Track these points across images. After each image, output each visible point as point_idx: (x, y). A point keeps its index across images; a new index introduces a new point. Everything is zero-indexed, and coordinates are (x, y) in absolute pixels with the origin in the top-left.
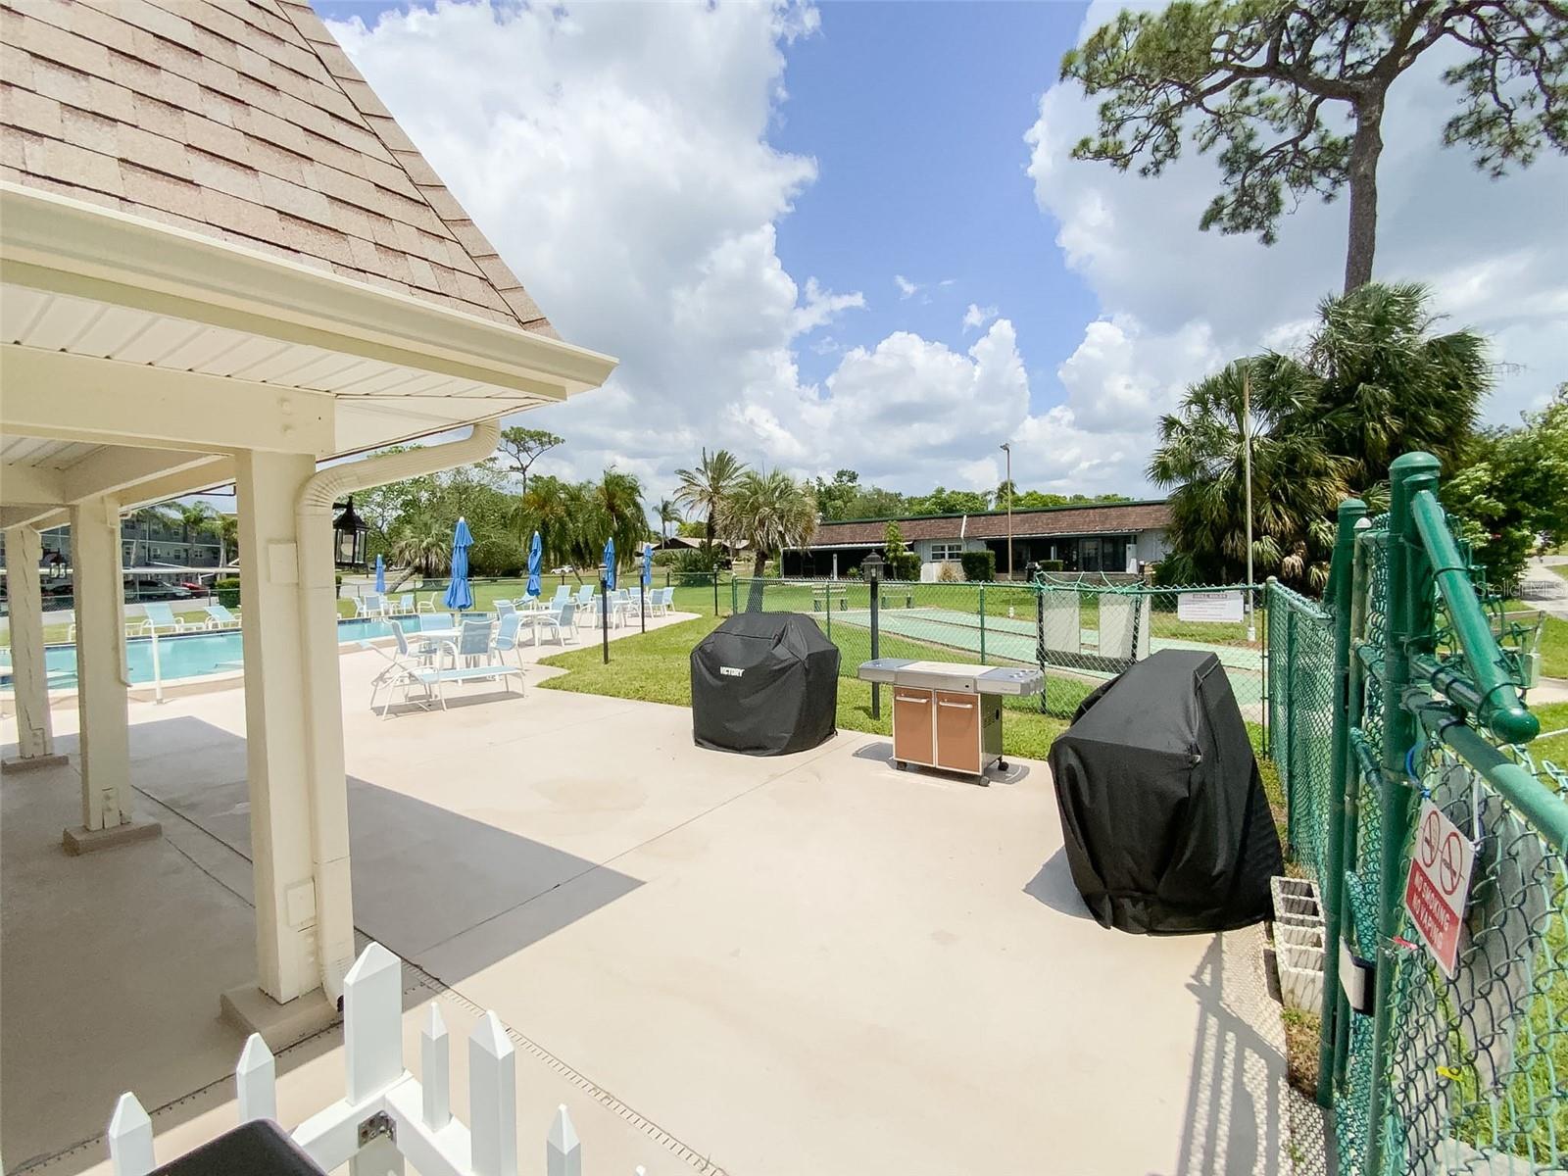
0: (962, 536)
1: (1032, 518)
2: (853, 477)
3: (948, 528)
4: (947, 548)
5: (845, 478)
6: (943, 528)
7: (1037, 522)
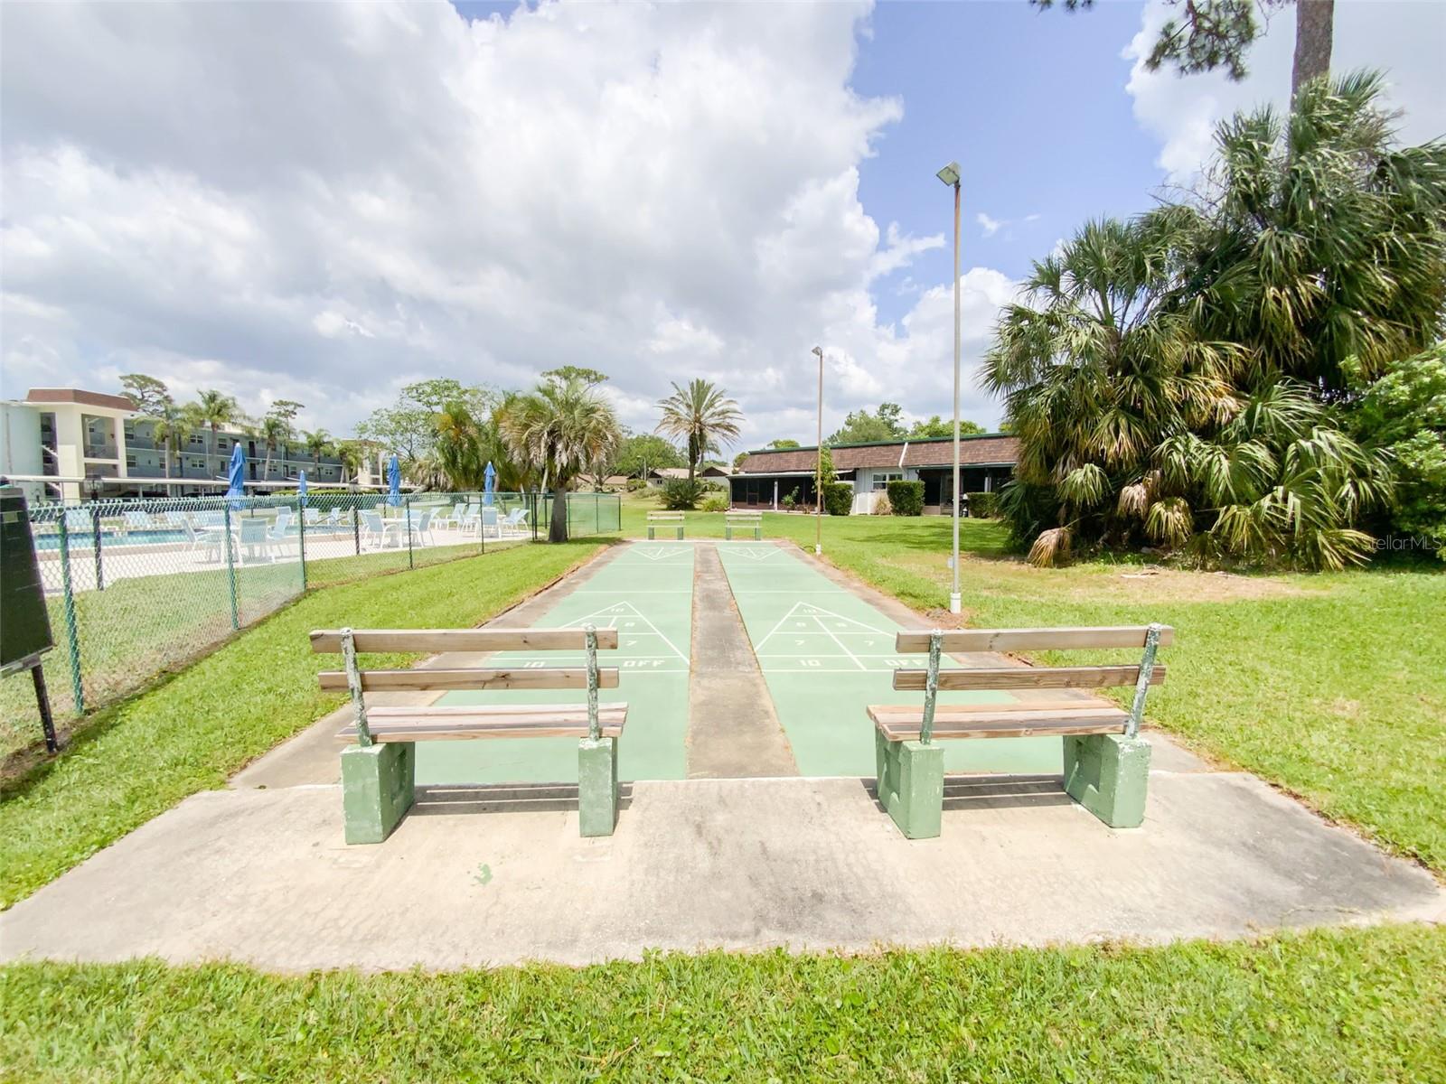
0: (900, 465)
1: (974, 446)
2: (896, 411)
3: (888, 456)
4: (888, 478)
5: (887, 411)
6: (884, 456)
7: (979, 450)
